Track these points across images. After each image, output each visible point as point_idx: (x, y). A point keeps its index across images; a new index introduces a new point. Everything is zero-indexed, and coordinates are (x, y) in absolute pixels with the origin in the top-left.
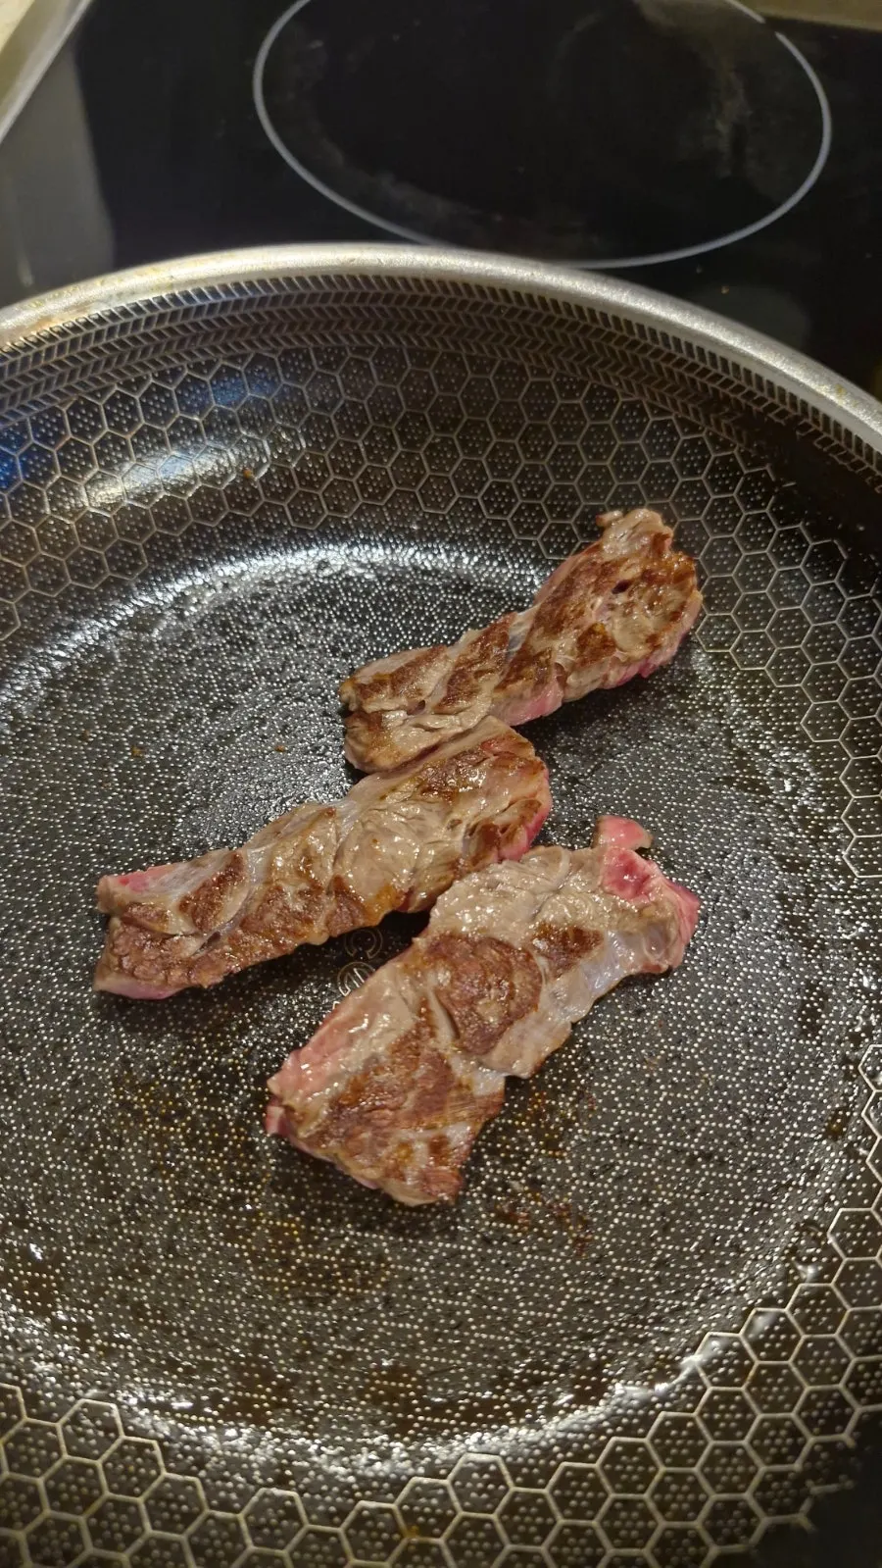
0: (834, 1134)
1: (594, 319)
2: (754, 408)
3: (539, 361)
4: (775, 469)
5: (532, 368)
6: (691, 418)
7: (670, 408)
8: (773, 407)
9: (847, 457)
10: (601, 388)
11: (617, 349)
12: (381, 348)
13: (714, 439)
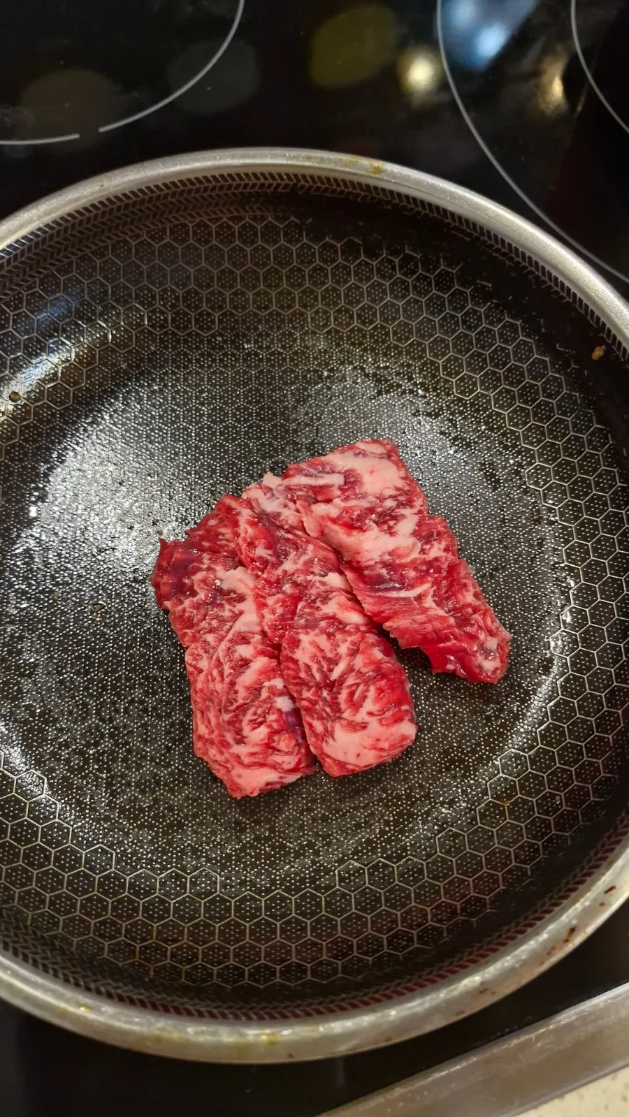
0: (538, 521)
1: (152, 191)
2: (268, 191)
3: (133, 231)
4: (296, 216)
5: (131, 238)
6: (236, 214)
7: (221, 215)
8: (278, 185)
9: (334, 191)
10: (176, 226)
11: (173, 200)
12: (40, 279)
13: (255, 218)
